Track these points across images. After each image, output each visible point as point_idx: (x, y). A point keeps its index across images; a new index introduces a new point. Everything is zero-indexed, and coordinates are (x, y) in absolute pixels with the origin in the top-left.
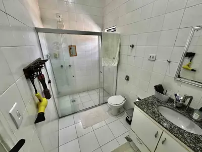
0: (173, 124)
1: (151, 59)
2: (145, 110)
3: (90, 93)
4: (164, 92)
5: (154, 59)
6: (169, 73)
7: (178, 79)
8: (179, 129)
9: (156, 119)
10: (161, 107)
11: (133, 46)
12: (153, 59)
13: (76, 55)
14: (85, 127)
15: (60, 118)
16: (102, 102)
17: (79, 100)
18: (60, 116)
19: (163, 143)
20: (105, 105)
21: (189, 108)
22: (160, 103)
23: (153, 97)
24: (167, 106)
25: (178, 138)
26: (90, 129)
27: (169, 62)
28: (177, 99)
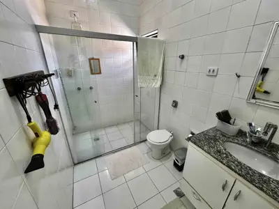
0: (250, 169)
1: (211, 74)
2: (206, 148)
3: (121, 127)
4: (232, 121)
5: (215, 74)
6: (239, 92)
7: (253, 101)
8: (261, 175)
9: (224, 162)
10: (229, 143)
11: (182, 57)
12: (213, 74)
13: (100, 73)
14: (113, 177)
15: (75, 164)
16: (138, 140)
17: (105, 137)
18: (76, 162)
19: (236, 198)
20: (143, 144)
21: (270, 143)
22: (227, 138)
23: (215, 129)
24: (236, 141)
25: (262, 189)
26: (122, 179)
27: (239, 76)
28: (251, 132)
